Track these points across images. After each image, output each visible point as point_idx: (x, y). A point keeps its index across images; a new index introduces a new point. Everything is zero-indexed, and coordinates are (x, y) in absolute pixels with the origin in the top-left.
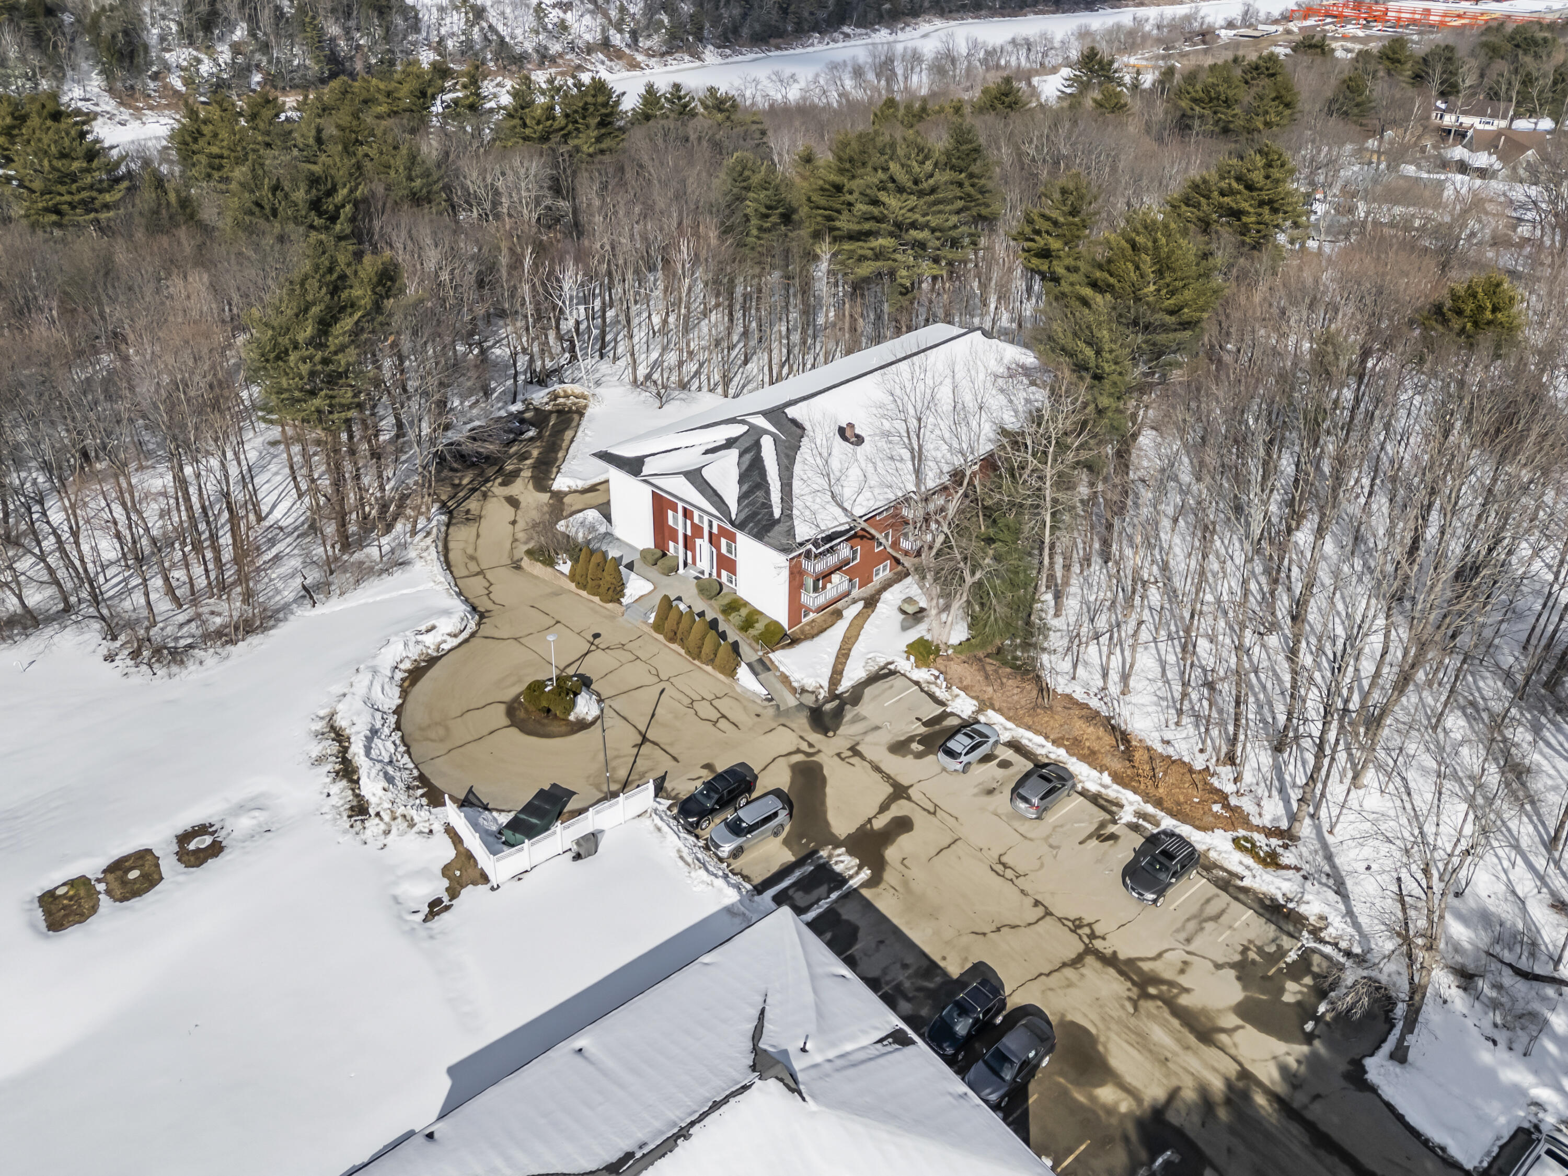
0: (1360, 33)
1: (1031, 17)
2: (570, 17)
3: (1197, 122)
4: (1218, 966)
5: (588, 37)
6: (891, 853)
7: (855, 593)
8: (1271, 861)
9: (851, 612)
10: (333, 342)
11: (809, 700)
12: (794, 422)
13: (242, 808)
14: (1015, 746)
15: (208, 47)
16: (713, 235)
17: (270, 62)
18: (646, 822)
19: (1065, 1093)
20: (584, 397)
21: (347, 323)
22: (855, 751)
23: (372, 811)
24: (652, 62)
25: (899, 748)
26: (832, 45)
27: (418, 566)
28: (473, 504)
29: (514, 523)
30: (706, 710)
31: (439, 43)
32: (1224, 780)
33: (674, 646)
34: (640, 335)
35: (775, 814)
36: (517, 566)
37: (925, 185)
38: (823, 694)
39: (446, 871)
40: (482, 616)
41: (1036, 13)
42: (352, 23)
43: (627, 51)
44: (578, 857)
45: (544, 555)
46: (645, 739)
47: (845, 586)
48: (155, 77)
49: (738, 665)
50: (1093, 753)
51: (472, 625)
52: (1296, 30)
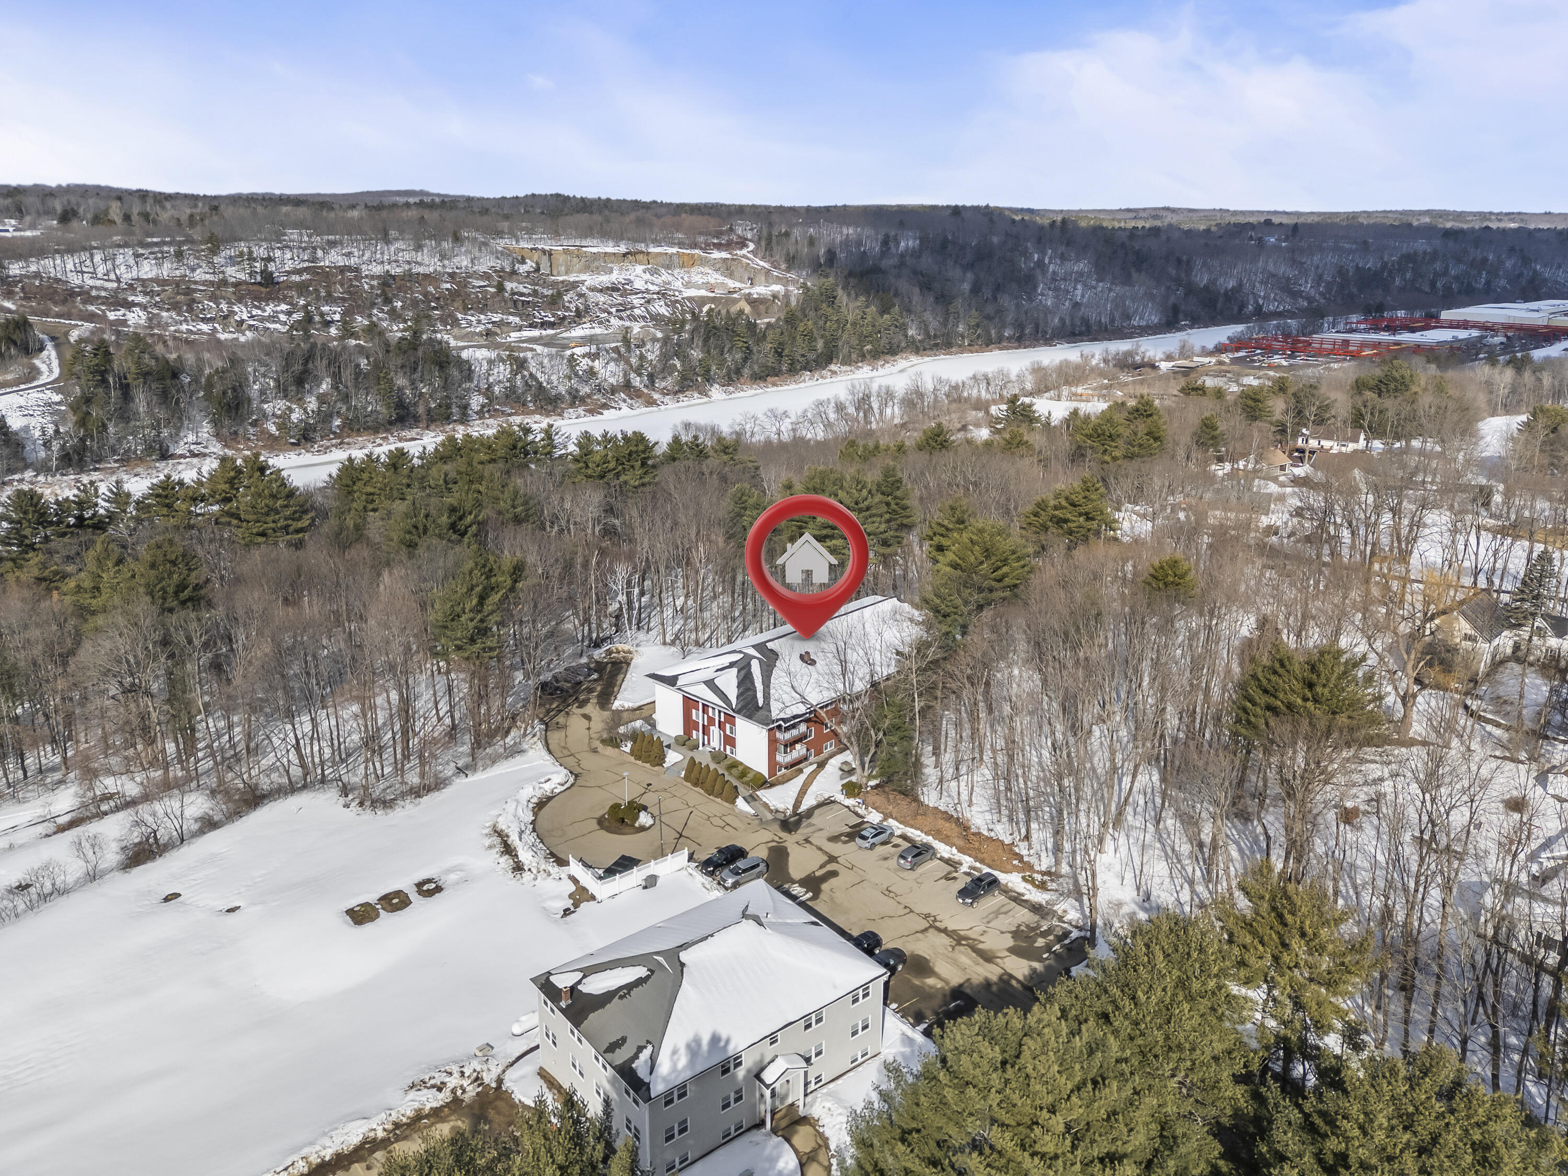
0: (1285, 363)
1: (997, 352)
2: (597, 364)
3: (1089, 452)
4: (1002, 933)
5: (612, 380)
6: (825, 887)
7: (812, 759)
8: (1042, 886)
9: (808, 770)
10: (488, 608)
11: (781, 816)
12: (771, 650)
13: (449, 871)
14: (904, 837)
15: (300, 399)
16: (721, 540)
17: (348, 409)
18: (684, 872)
19: (909, 980)
20: (630, 652)
21: (495, 598)
22: (807, 841)
23: (526, 868)
24: (667, 399)
25: (834, 839)
26: (820, 381)
27: (531, 753)
28: (561, 719)
29: (589, 729)
30: (717, 821)
31: (487, 389)
32: (1022, 849)
33: (698, 789)
34: (669, 612)
35: (758, 865)
36: (595, 751)
37: (861, 505)
38: (789, 813)
39: (571, 896)
40: (577, 776)
41: (1001, 349)
42: (417, 376)
43: (645, 391)
44: (645, 888)
45: (613, 742)
46: (681, 835)
47: (804, 751)
48: (254, 424)
49: (737, 797)
50: (947, 836)
51: (572, 780)
52: (1227, 361)
